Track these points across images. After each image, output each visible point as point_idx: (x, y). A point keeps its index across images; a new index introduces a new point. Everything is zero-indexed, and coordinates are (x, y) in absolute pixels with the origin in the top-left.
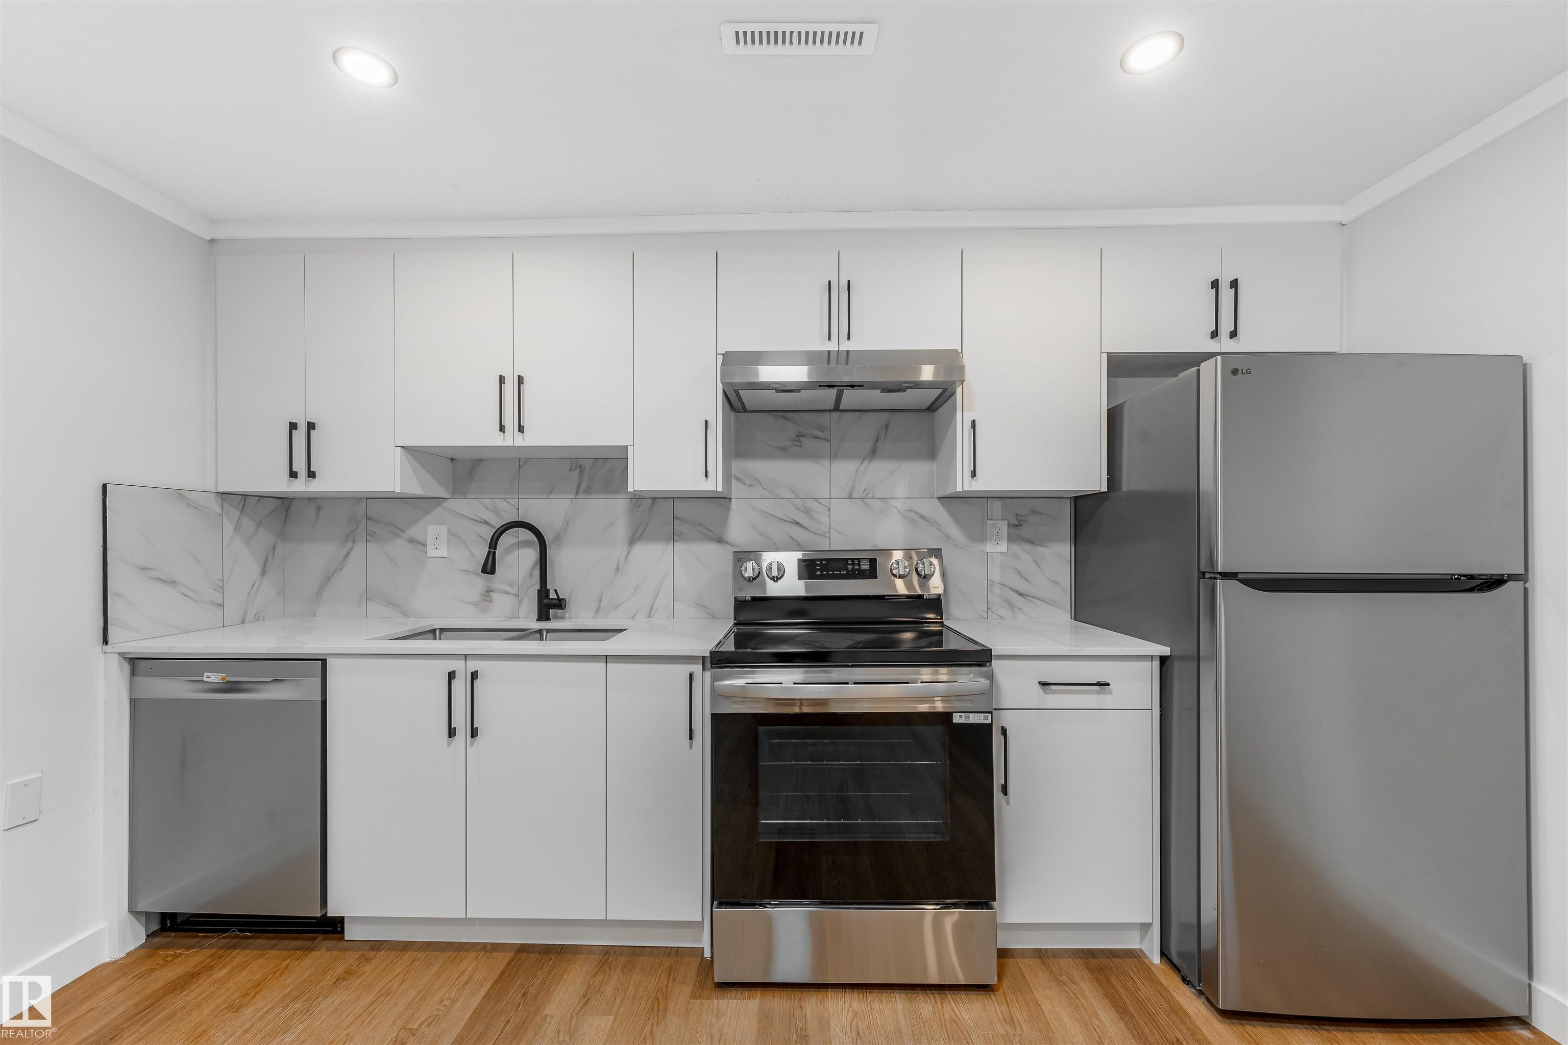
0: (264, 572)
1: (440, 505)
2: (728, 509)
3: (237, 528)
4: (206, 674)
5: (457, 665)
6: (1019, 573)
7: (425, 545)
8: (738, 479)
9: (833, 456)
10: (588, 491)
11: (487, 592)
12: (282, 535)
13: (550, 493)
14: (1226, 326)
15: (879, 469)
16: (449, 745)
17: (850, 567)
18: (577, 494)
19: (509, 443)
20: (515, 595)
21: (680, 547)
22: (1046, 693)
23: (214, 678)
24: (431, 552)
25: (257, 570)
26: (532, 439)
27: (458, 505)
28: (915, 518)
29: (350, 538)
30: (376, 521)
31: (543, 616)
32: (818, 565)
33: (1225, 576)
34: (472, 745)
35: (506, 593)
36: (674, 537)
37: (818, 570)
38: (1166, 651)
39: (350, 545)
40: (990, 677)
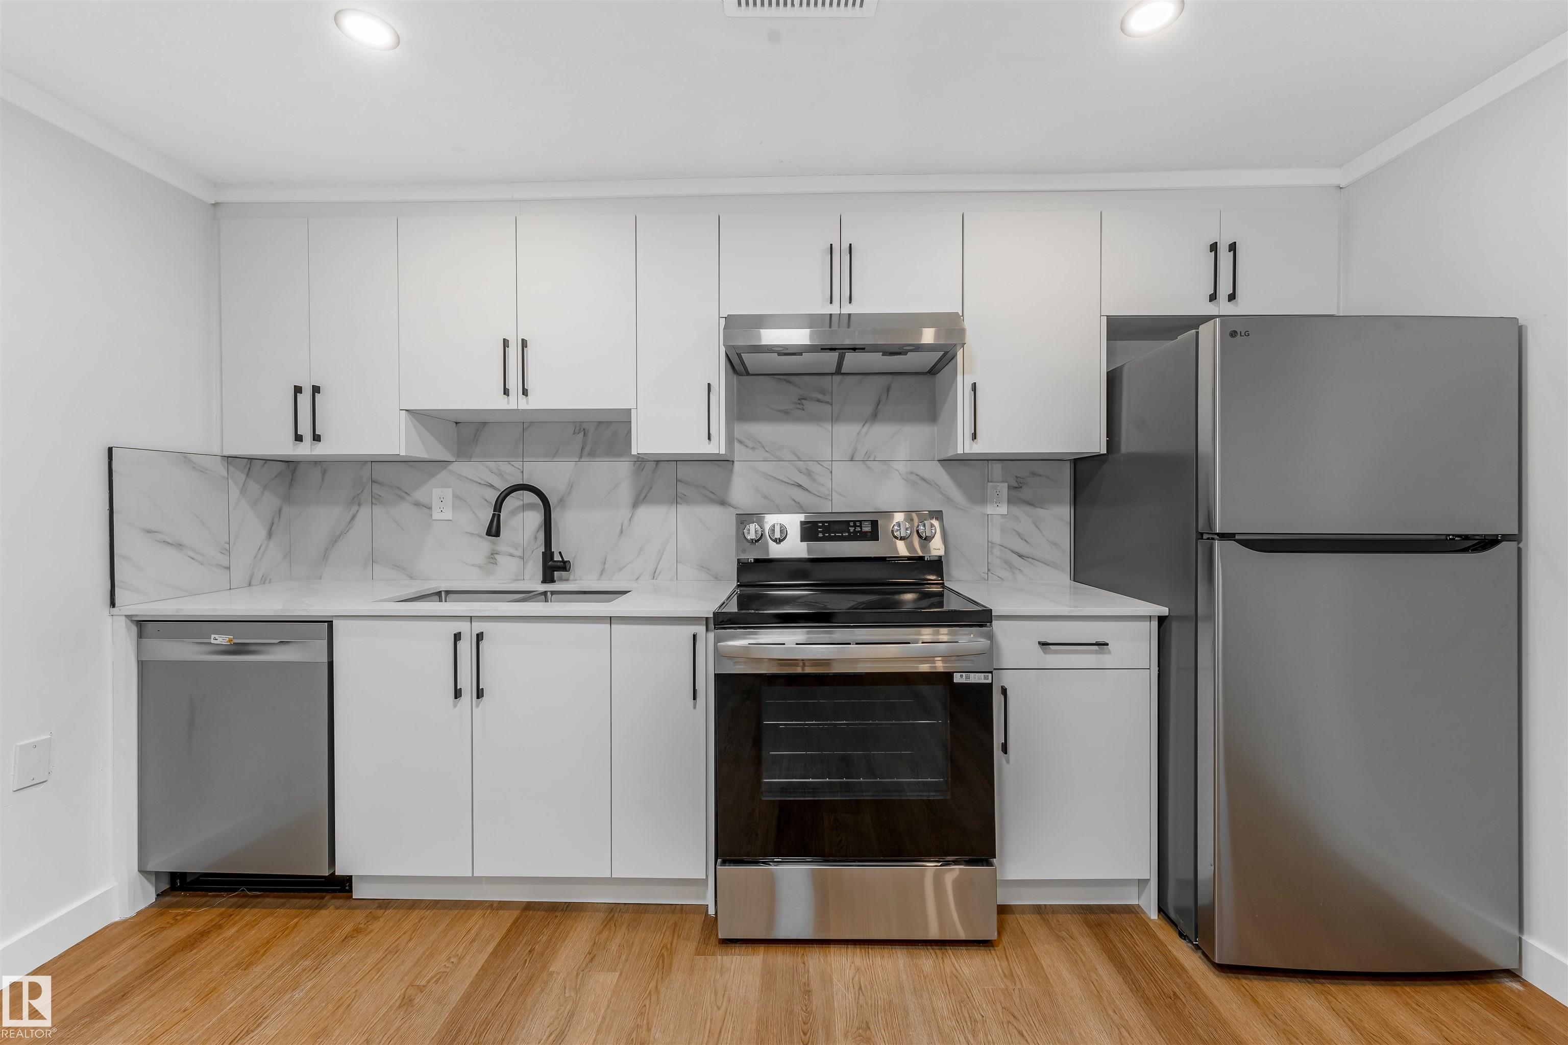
0: (270, 535)
1: (444, 468)
2: (731, 471)
3: (243, 490)
4: (213, 636)
5: (463, 627)
6: (1019, 534)
7: (430, 508)
8: (741, 442)
9: (835, 419)
10: (592, 454)
11: (492, 554)
12: (288, 498)
13: (555, 456)
14: (1225, 288)
15: (880, 432)
16: (455, 706)
17: (852, 529)
18: (581, 457)
19: (513, 406)
20: (520, 557)
21: (683, 509)
22: (1045, 653)
23: (221, 639)
24: (437, 515)
25: (263, 533)
26: (535, 402)
27: (462, 468)
28: (916, 481)
29: (355, 501)
30: (381, 484)
31: (548, 578)
32: (820, 527)
33: (1223, 536)
34: (477, 706)
35: (511, 555)
36: (677, 500)
37: (820, 532)
38: (1164, 611)
39: (355, 508)
40: (991, 637)
